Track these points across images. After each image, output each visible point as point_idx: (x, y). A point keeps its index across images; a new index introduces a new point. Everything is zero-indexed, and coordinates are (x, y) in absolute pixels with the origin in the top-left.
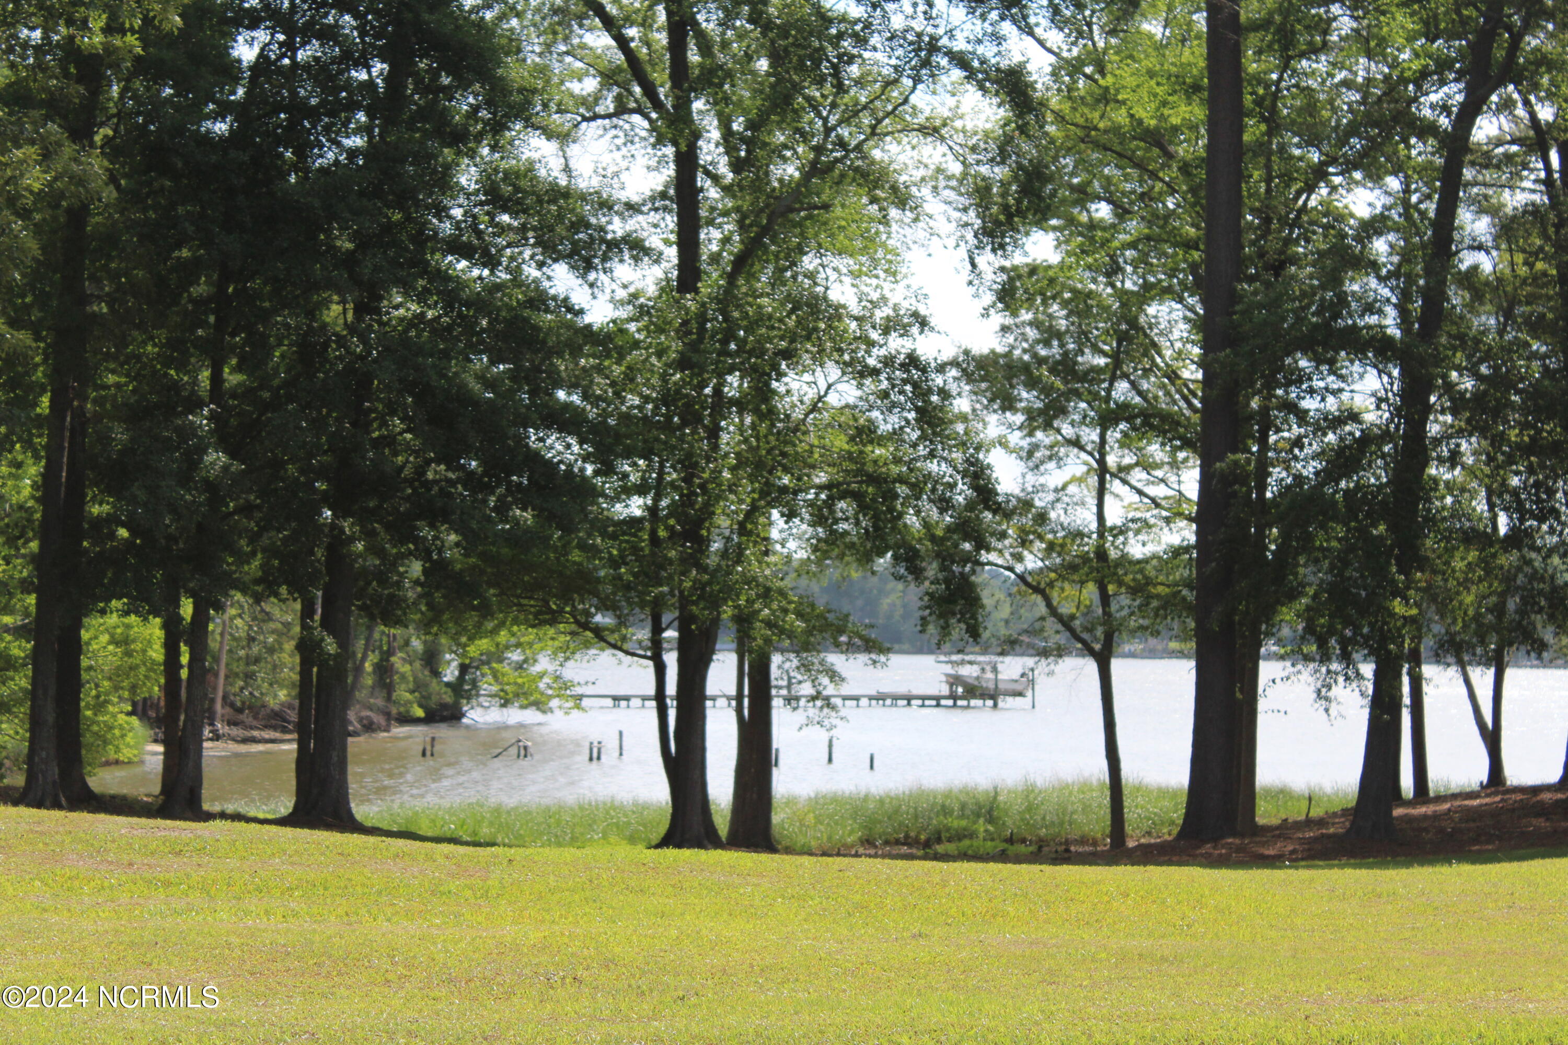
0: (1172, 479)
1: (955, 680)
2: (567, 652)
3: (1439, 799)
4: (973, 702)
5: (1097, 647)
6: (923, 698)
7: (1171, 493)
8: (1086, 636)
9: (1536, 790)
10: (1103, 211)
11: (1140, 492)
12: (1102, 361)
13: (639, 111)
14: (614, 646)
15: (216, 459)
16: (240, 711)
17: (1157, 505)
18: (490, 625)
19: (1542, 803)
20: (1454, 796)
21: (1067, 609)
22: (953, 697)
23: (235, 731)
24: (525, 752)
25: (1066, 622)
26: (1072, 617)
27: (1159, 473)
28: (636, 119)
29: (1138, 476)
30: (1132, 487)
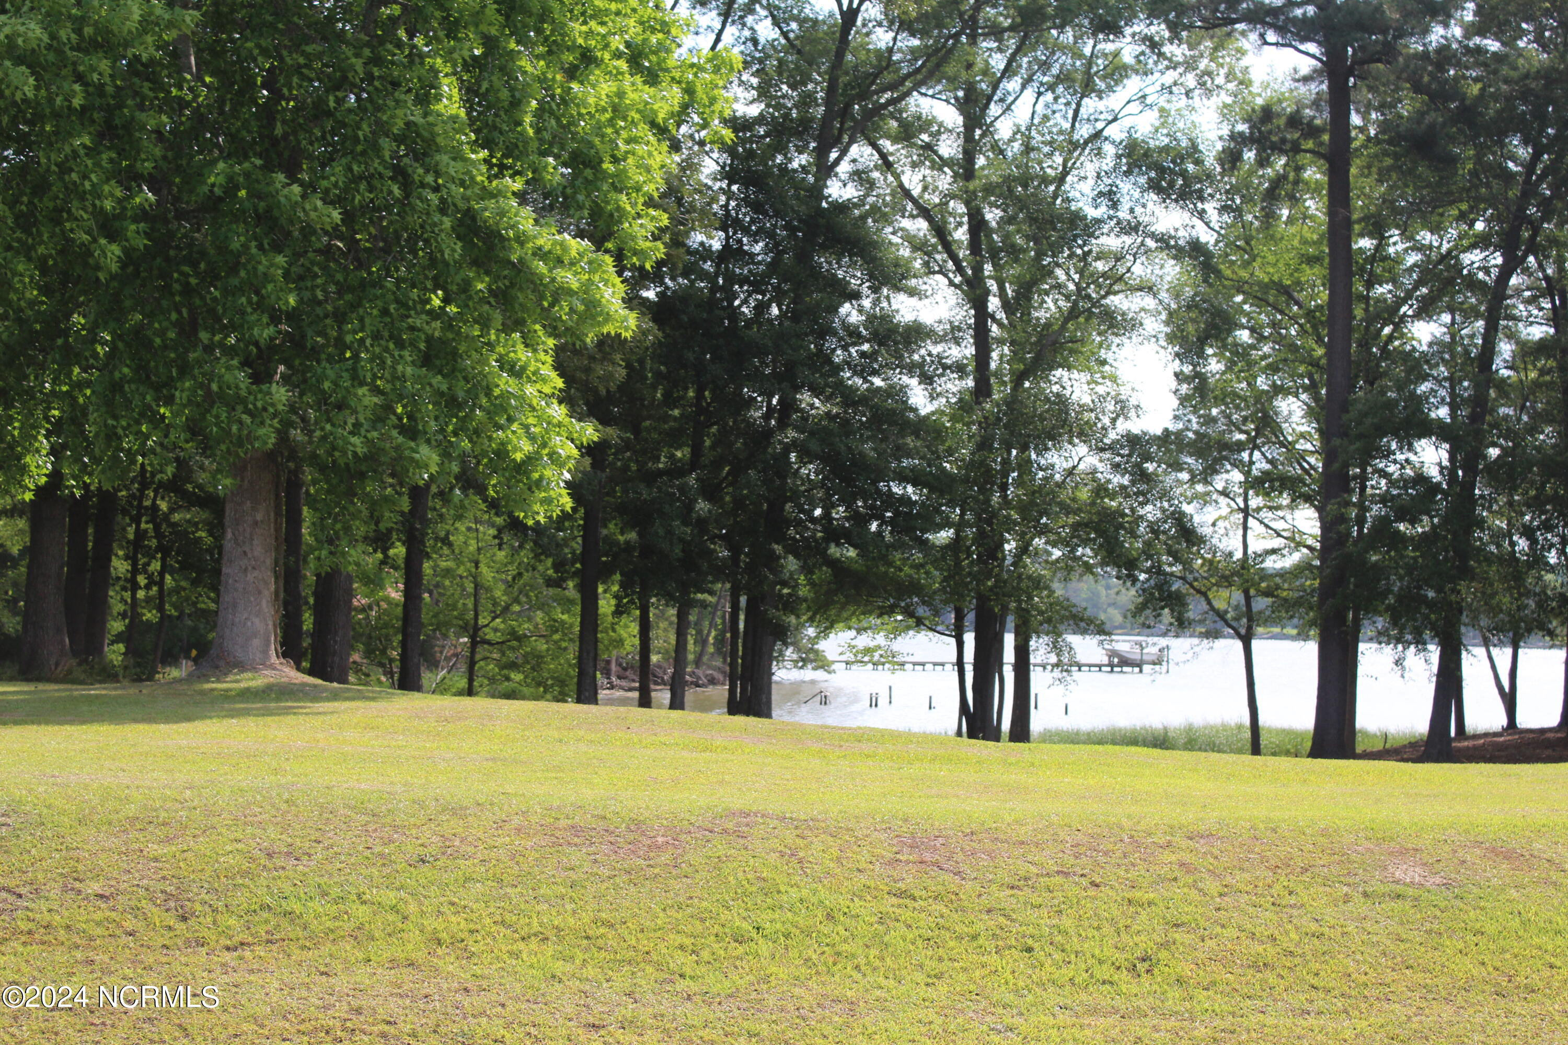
0: (1289, 517)
1: (1113, 654)
2: (897, 631)
3: (1475, 737)
4: (1125, 669)
5: (1243, 631)
6: (1090, 666)
7: (1287, 526)
8: (1234, 624)
9: (1542, 731)
10: (1244, 336)
11: (1267, 526)
12: (1243, 437)
13: (942, 272)
14: (931, 629)
15: (702, 506)
16: (625, 669)
17: (1279, 535)
18: (845, 615)
19: (1548, 740)
20: (1486, 735)
21: (1220, 605)
22: (1111, 665)
23: (624, 683)
24: (825, 701)
25: (1221, 615)
26: (1226, 612)
27: (1280, 513)
28: (939, 277)
29: (1265, 515)
30: (1261, 522)
